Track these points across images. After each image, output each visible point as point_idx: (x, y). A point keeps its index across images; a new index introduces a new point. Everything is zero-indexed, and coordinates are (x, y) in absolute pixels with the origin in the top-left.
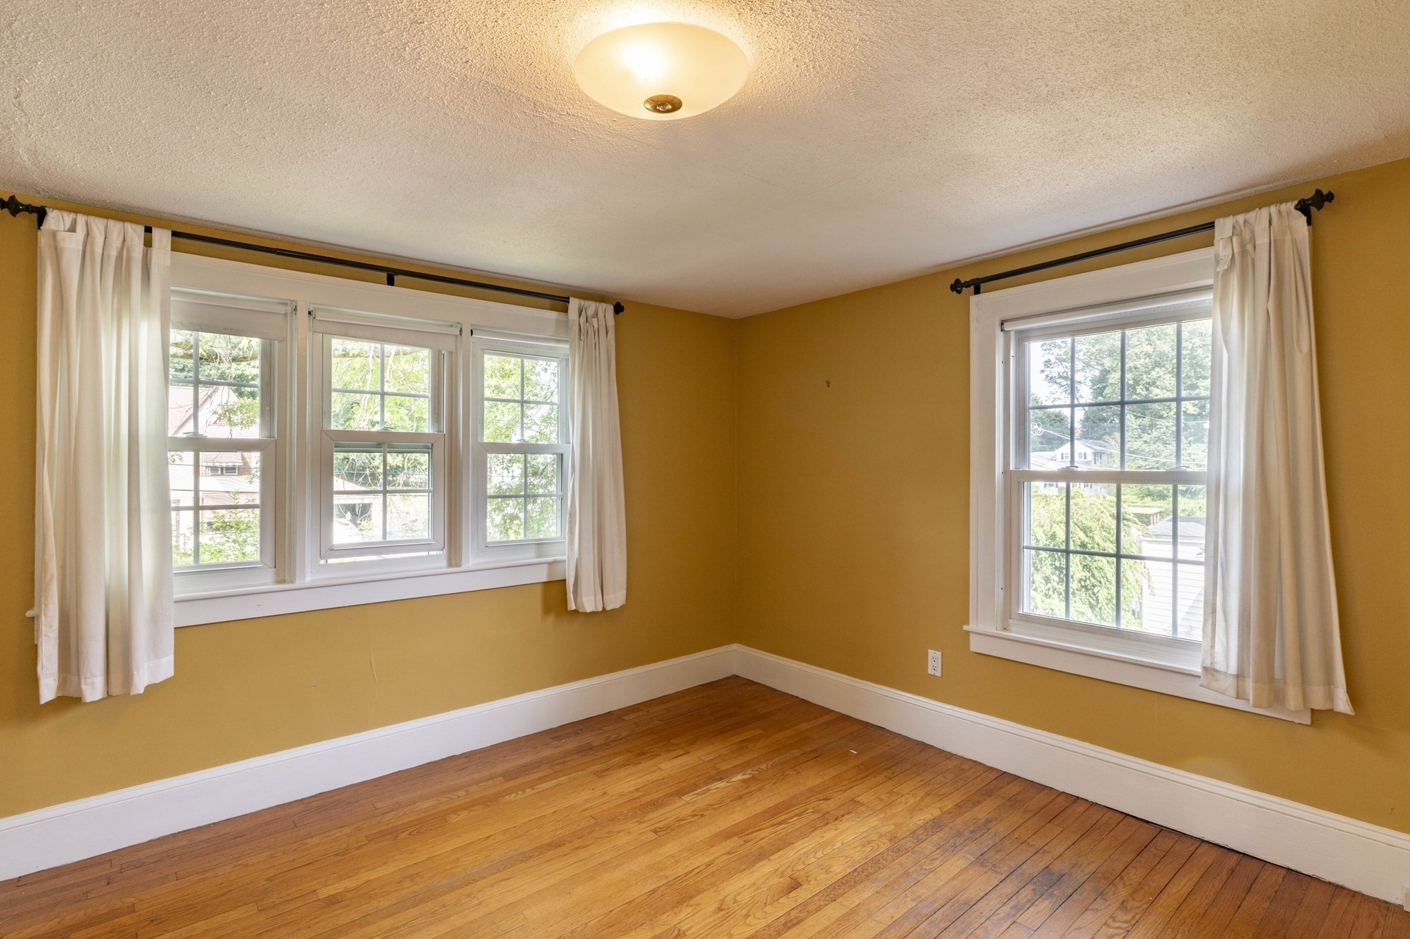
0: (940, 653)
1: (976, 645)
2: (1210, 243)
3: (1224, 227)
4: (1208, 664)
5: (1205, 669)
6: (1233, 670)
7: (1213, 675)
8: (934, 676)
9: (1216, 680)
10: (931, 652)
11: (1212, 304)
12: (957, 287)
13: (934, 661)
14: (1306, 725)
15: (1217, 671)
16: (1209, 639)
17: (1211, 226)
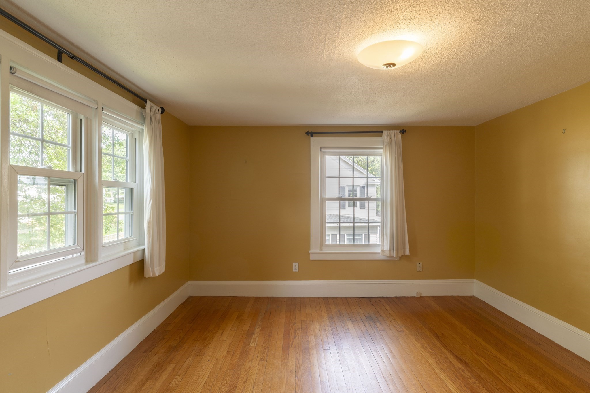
0: (298, 263)
1: (313, 257)
2: (381, 136)
3: (385, 133)
4: (382, 249)
5: (382, 250)
6: (389, 249)
7: (384, 252)
8: (296, 272)
9: (385, 253)
10: (294, 264)
11: (382, 153)
12: (307, 133)
13: (296, 267)
14: (399, 260)
15: (385, 250)
16: (382, 242)
17: (382, 132)
